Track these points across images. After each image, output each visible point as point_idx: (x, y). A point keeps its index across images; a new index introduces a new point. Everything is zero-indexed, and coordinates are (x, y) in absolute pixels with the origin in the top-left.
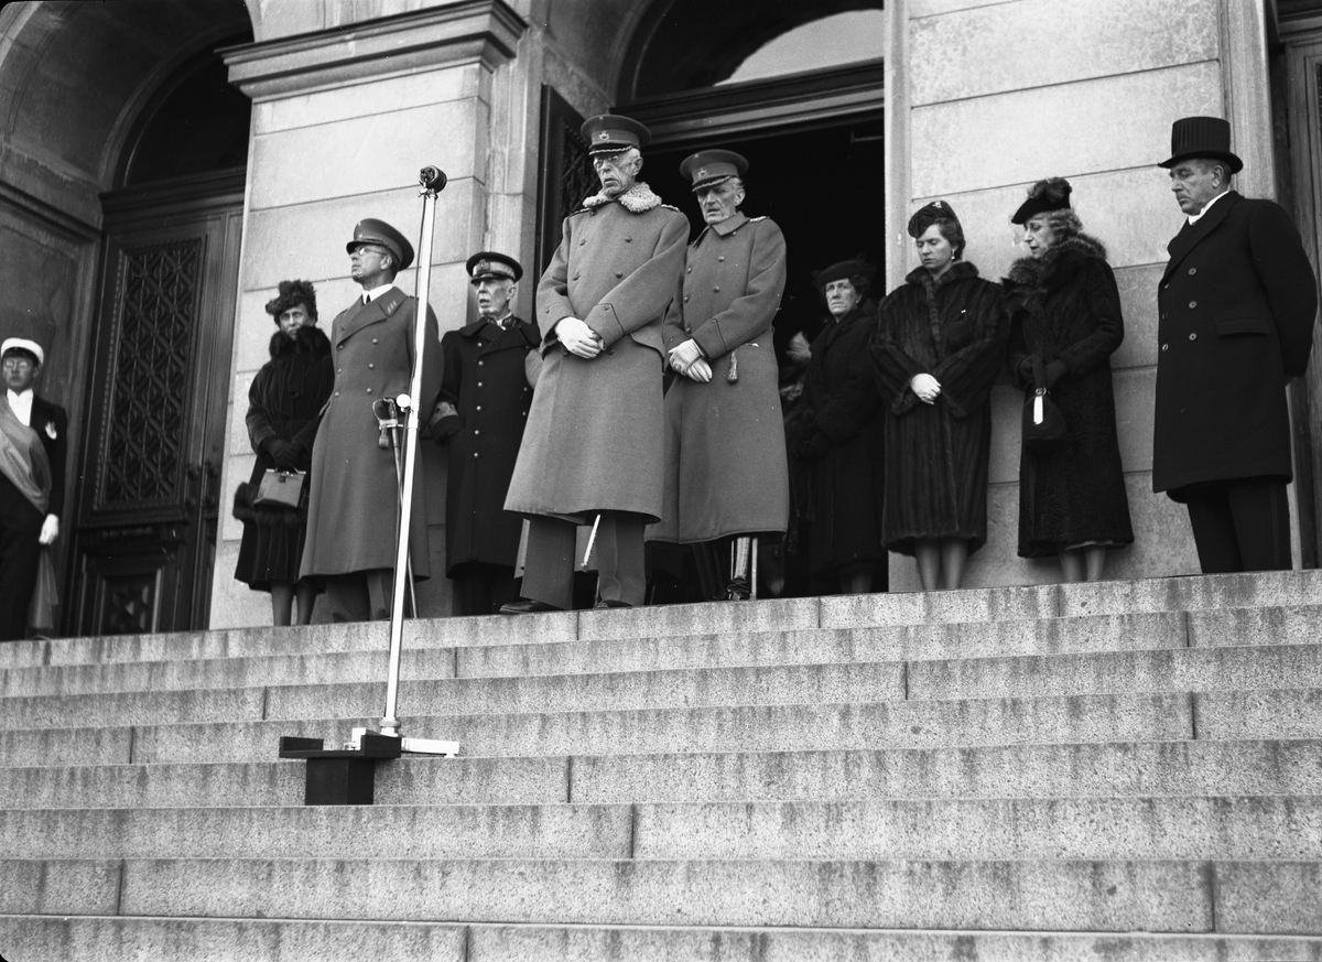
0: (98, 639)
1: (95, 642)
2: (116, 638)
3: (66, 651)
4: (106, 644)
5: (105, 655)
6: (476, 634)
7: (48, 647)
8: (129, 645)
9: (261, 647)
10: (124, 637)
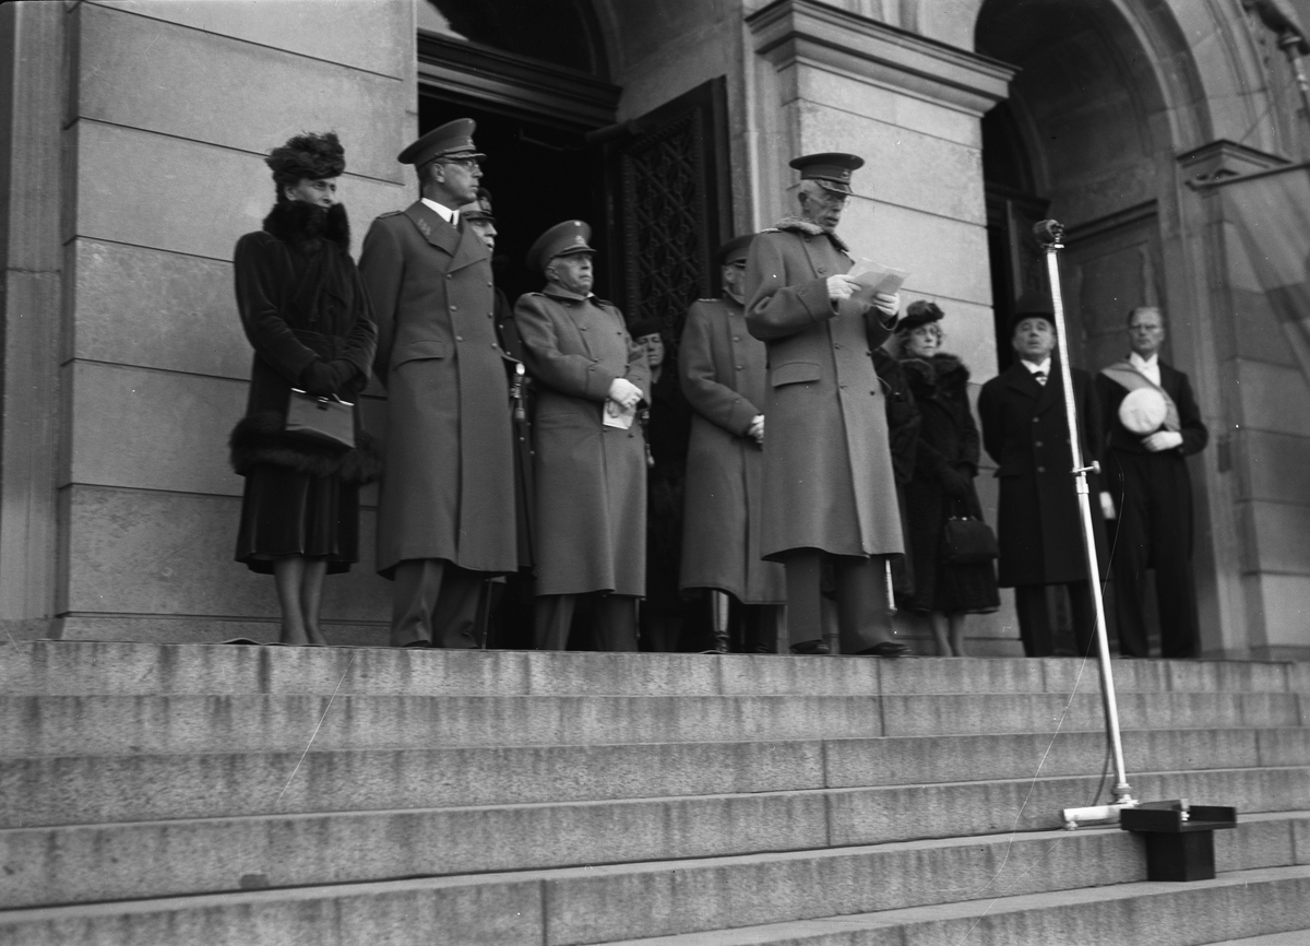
0: (345, 650)
1: (340, 654)
2: (373, 650)
3: (295, 663)
4: (358, 659)
5: (358, 673)
6: (794, 674)
7: (264, 656)
8: (393, 662)
9: (571, 675)
10: (385, 651)
